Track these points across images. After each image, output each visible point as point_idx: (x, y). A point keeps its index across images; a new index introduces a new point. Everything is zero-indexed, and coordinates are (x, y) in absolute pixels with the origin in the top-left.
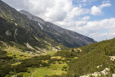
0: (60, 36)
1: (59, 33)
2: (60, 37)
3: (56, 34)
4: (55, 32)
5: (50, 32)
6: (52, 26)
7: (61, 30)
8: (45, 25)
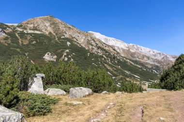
0: (157, 64)
1: (154, 61)
2: (157, 67)
3: (148, 61)
4: (145, 58)
5: (137, 59)
6: (140, 50)
7: (158, 55)
8: (127, 49)
